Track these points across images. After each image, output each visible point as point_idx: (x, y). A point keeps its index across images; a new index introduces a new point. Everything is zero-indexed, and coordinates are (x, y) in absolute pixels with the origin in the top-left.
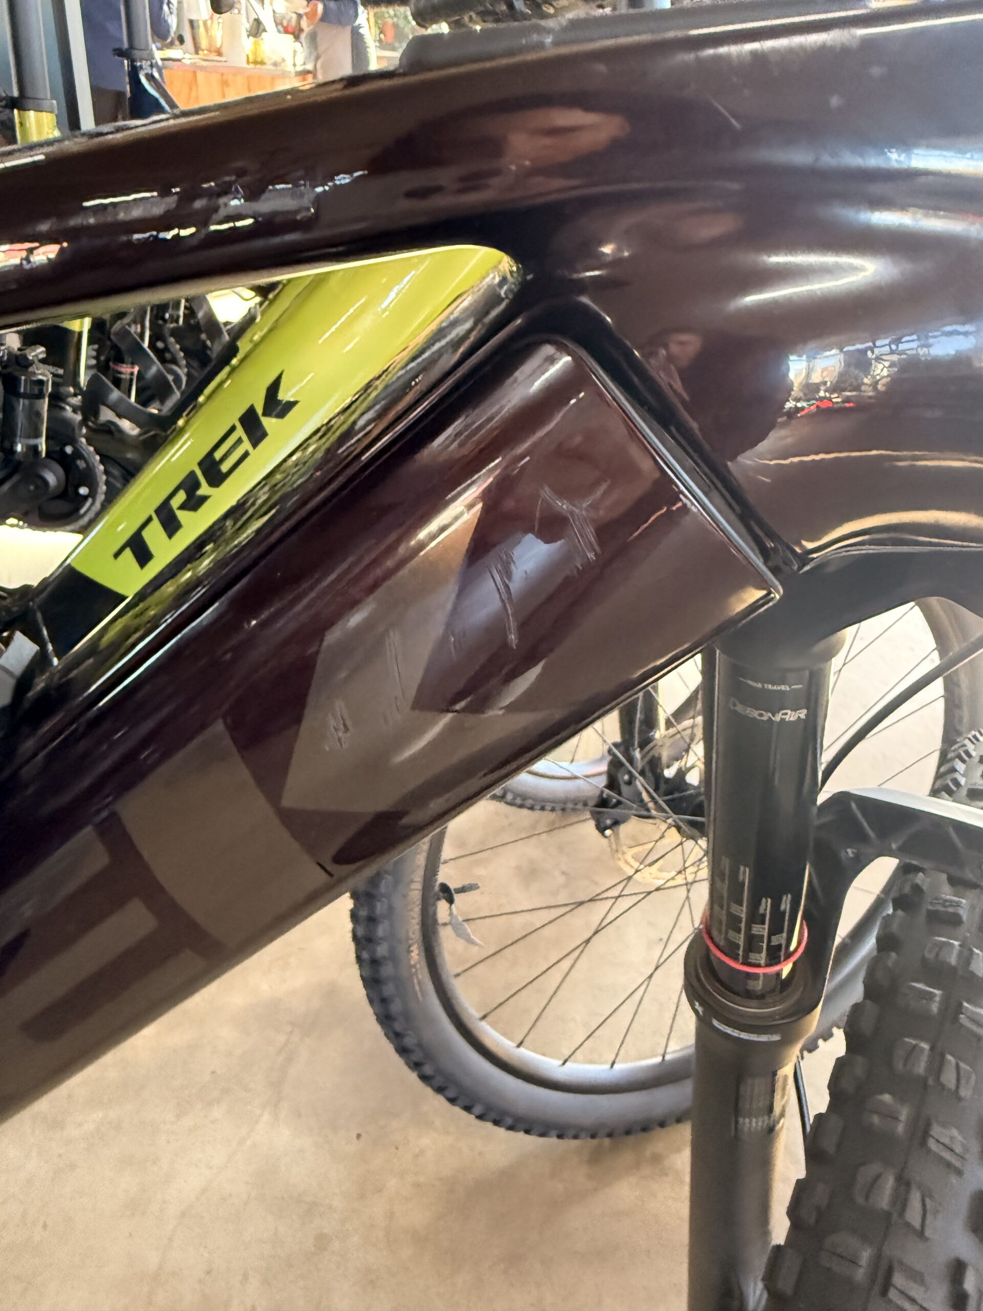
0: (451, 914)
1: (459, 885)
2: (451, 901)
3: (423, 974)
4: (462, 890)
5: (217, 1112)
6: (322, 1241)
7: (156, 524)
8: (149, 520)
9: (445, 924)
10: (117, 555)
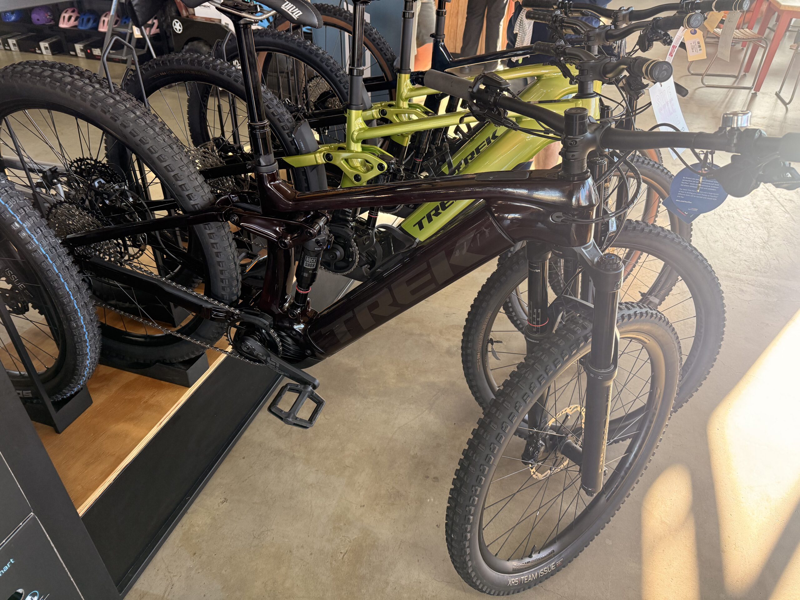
0: (492, 348)
1: (495, 340)
2: (492, 344)
3: (480, 363)
4: (497, 342)
5: (412, 406)
6: (438, 445)
7: (426, 218)
8: (424, 217)
9: (490, 351)
10: (414, 226)
